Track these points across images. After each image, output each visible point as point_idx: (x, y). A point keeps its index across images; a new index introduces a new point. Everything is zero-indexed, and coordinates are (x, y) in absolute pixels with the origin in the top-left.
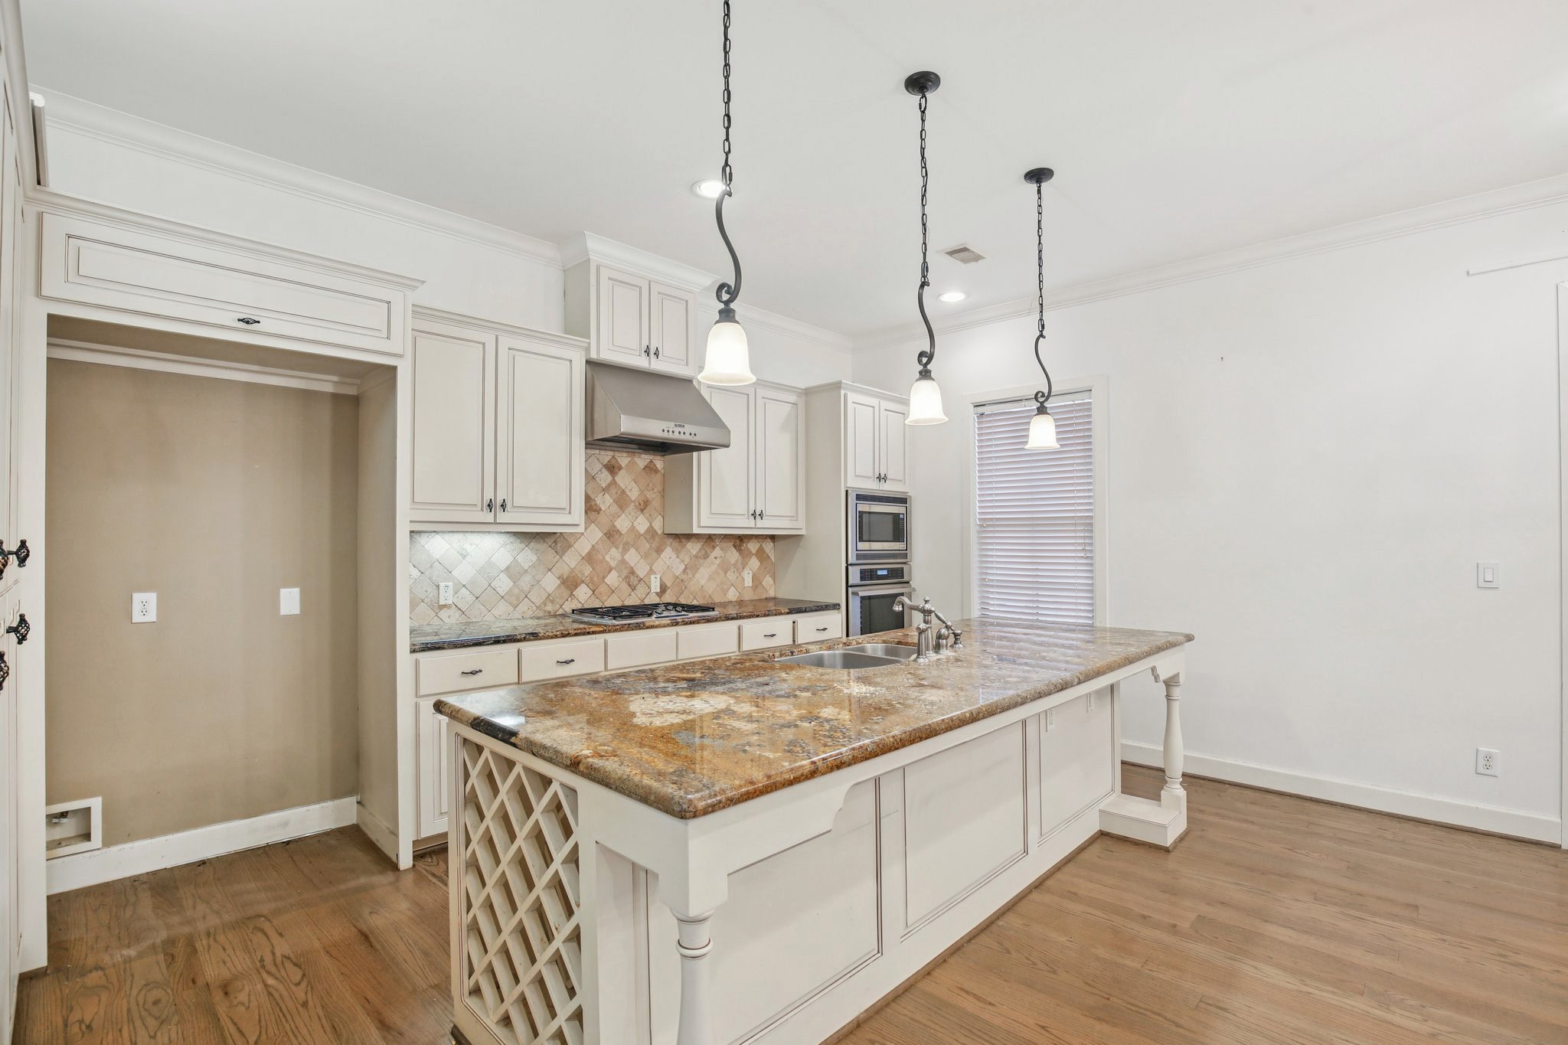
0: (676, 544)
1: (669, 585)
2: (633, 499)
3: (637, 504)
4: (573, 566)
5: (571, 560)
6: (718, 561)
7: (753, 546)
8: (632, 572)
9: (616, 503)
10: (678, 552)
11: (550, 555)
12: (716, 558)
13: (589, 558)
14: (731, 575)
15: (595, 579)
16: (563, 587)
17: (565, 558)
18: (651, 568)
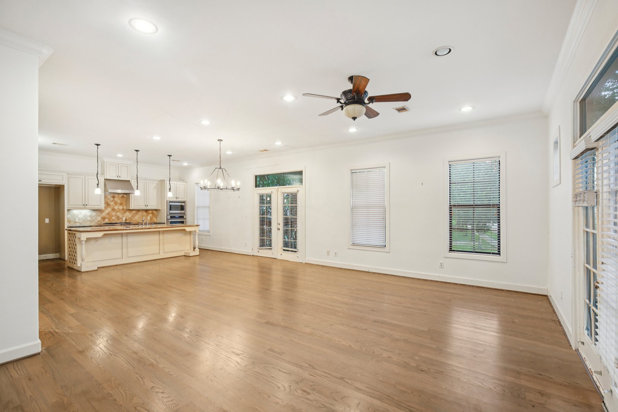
0: (129, 211)
1: (128, 219)
2: (119, 203)
5: (104, 214)
6: (140, 215)
7: (150, 212)
8: (118, 217)
9: (114, 204)
11: (99, 213)
13: (108, 214)
14: (144, 217)
15: (109, 218)
16: (102, 219)
17: (103, 214)
18: (123, 216)
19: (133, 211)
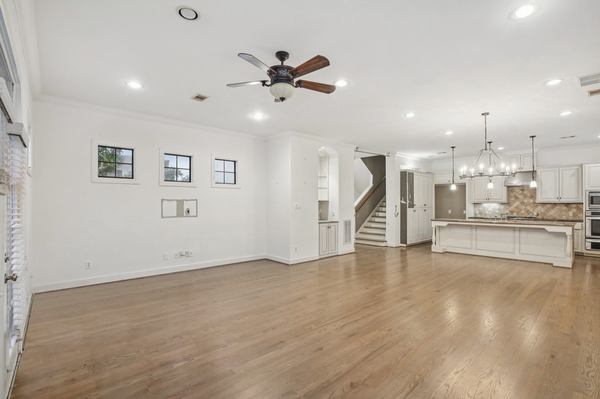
1: (540, 214)
3: (530, 197)
4: (512, 209)
7: (573, 206)
8: (528, 211)
9: (524, 197)
10: (543, 207)
12: (557, 208)
13: (516, 207)
14: (564, 213)
15: (518, 212)
16: (510, 213)
18: (534, 210)
19: (547, 205)
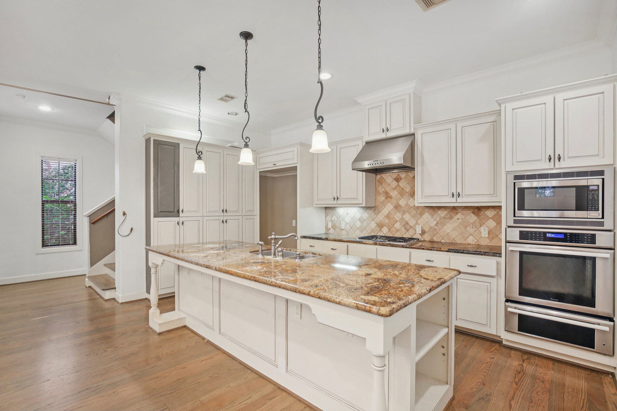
0: (431, 211)
1: (427, 231)
2: (407, 191)
3: (410, 193)
4: (381, 219)
5: (381, 217)
6: (460, 221)
8: (407, 223)
9: (399, 194)
10: (432, 216)
11: (373, 215)
12: (458, 219)
13: (388, 216)
14: (470, 230)
15: (390, 225)
16: (377, 227)
17: (378, 216)
18: (417, 222)
19: (439, 212)
